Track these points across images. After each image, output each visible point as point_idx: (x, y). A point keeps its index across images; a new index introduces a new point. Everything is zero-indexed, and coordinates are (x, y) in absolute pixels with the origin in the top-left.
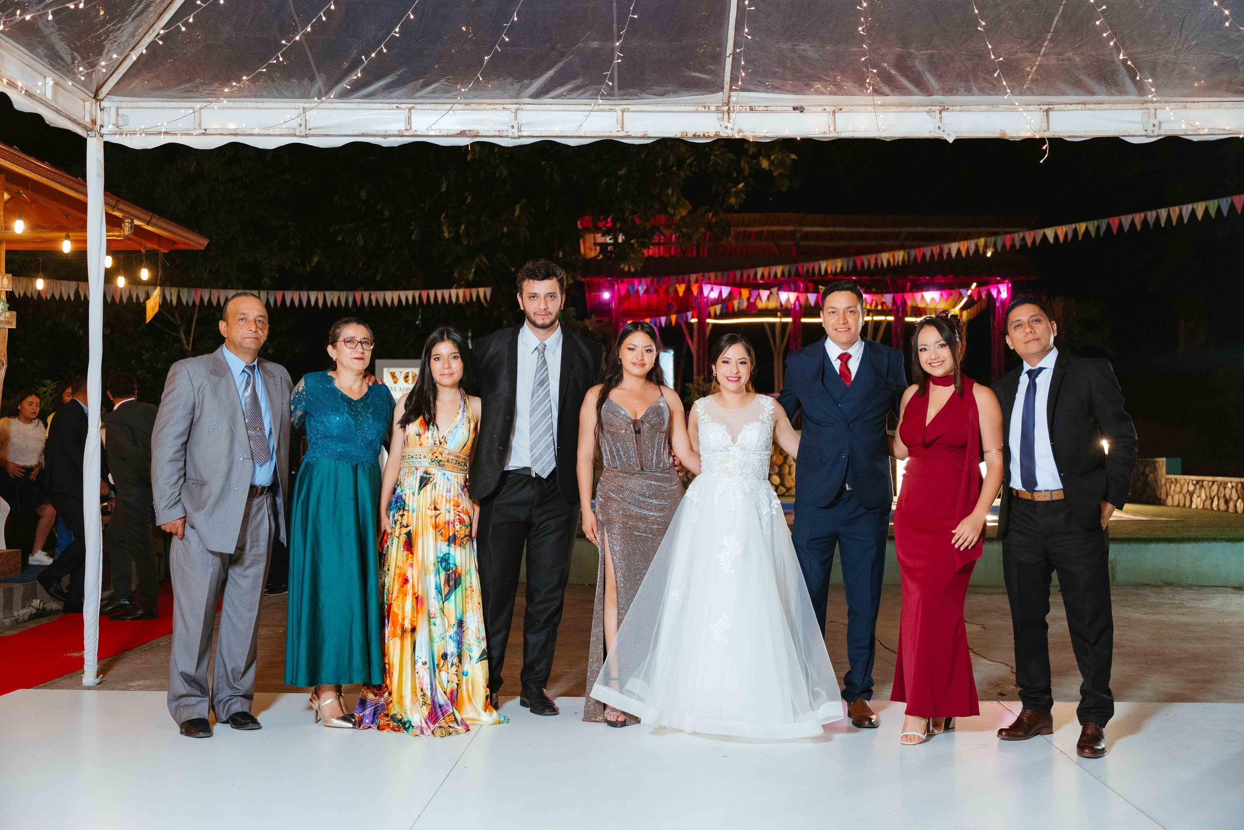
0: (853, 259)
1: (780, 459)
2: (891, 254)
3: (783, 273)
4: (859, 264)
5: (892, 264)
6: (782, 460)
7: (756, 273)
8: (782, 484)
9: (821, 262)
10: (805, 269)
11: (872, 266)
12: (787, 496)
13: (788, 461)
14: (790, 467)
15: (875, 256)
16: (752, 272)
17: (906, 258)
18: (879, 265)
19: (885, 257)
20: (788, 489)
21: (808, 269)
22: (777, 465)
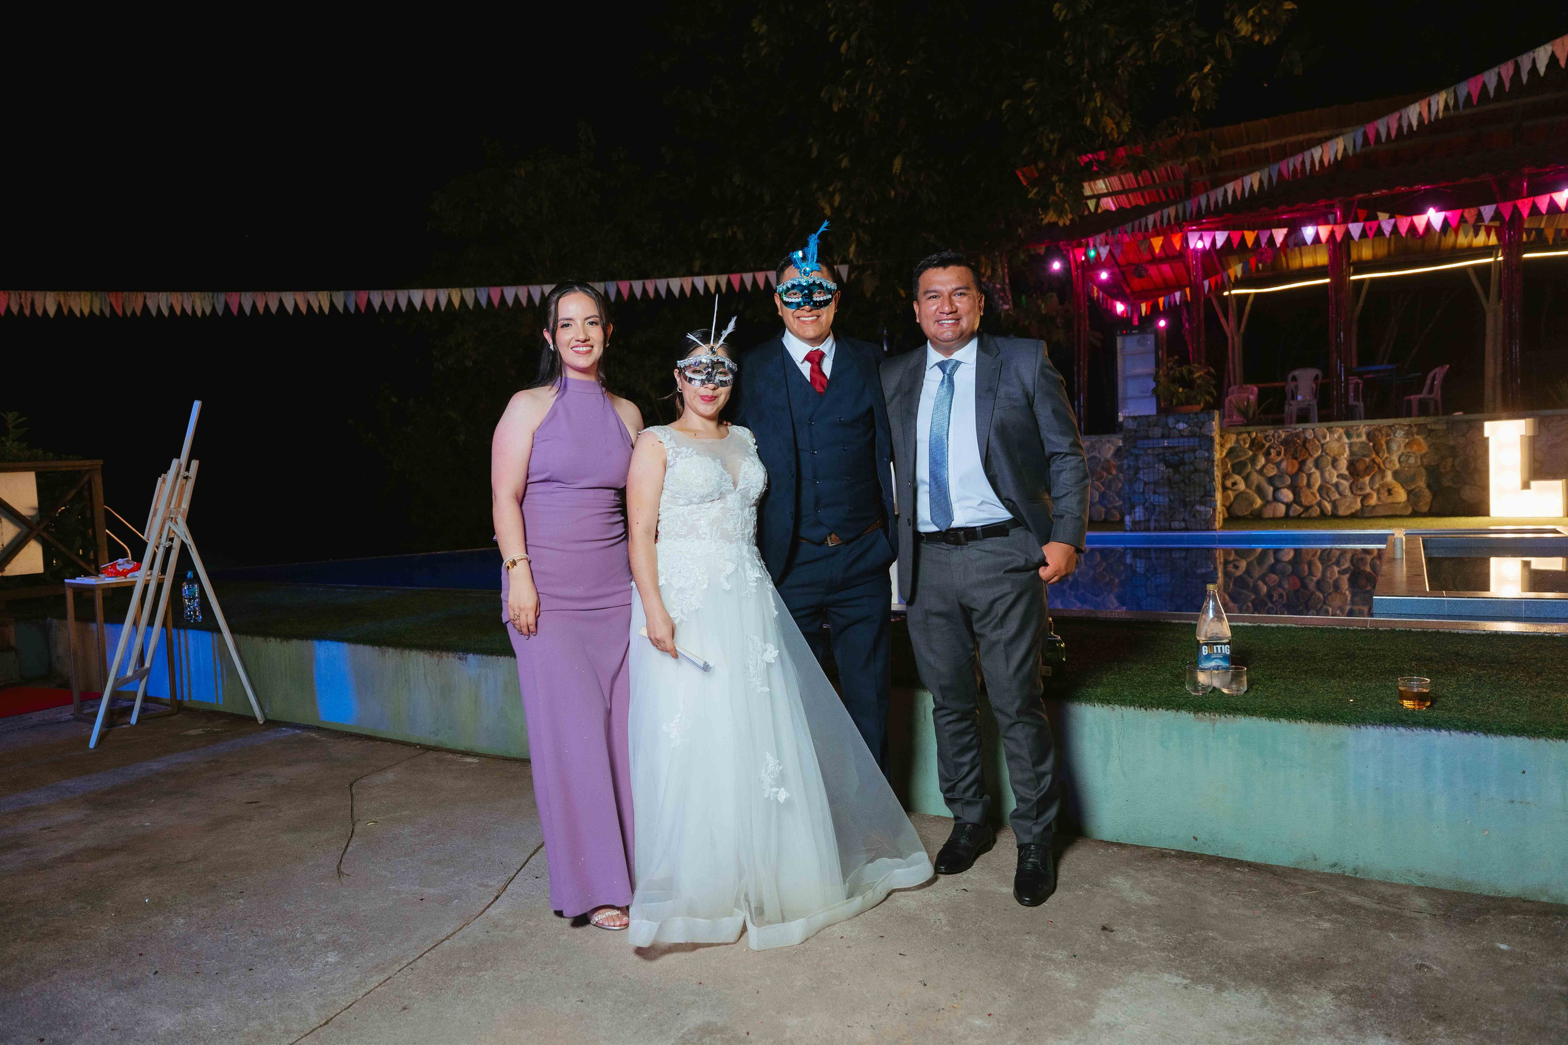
0: (1363, 129)
1: (1293, 466)
2: (1425, 103)
3: (1261, 182)
4: (1371, 136)
5: (1426, 122)
6: (1297, 466)
7: (1226, 191)
8: (1297, 501)
9: (1313, 150)
10: (1291, 168)
11: (1393, 134)
12: (1304, 518)
13: (1306, 468)
14: (1309, 476)
15: (1397, 115)
16: (1220, 192)
17: (1451, 103)
18: (1405, 129)
19: (1413, 113)
20: (1307, 508)
21: (1295, 167)
22: (1287, 474)
